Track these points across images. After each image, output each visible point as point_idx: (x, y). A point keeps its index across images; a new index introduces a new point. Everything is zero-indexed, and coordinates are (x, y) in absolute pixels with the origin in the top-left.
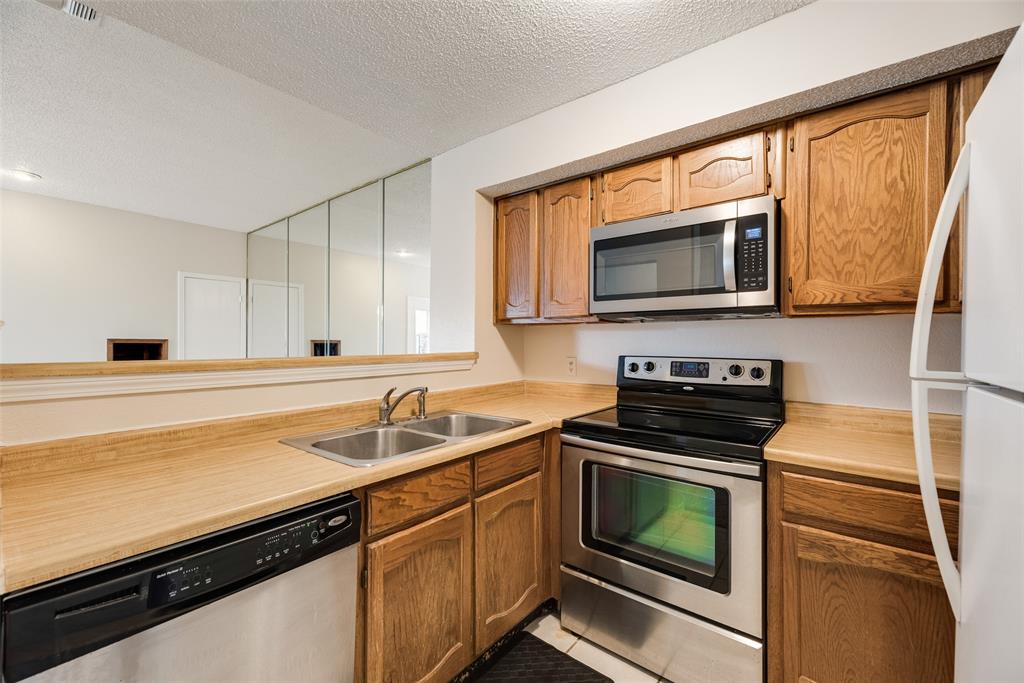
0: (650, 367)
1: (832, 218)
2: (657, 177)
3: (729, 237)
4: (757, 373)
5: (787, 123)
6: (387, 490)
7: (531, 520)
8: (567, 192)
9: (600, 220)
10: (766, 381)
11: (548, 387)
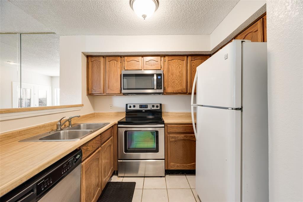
0: (134, 106)
1: (171, 76)
2: (139, 61)
3: (155, 77)
4: (157, 107)
5: (164, 56)
6: (85, 146)
7: (111, 150)
8: (113, 59)
9: (123, 68)
10: (159, 108)
11: (104, 114)
